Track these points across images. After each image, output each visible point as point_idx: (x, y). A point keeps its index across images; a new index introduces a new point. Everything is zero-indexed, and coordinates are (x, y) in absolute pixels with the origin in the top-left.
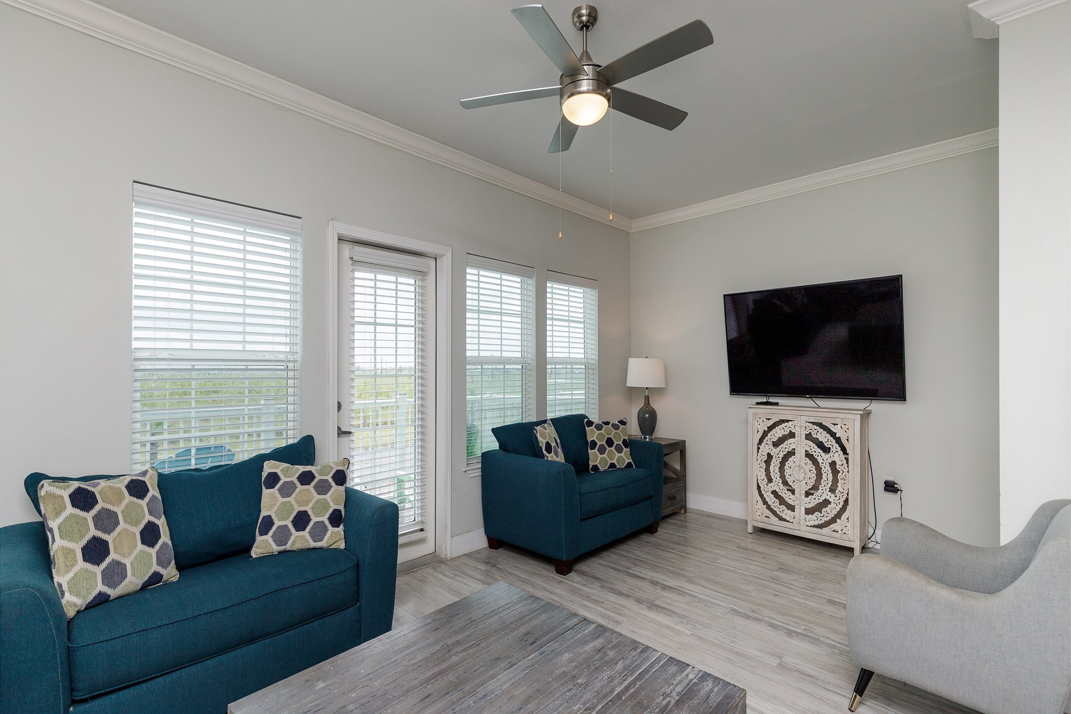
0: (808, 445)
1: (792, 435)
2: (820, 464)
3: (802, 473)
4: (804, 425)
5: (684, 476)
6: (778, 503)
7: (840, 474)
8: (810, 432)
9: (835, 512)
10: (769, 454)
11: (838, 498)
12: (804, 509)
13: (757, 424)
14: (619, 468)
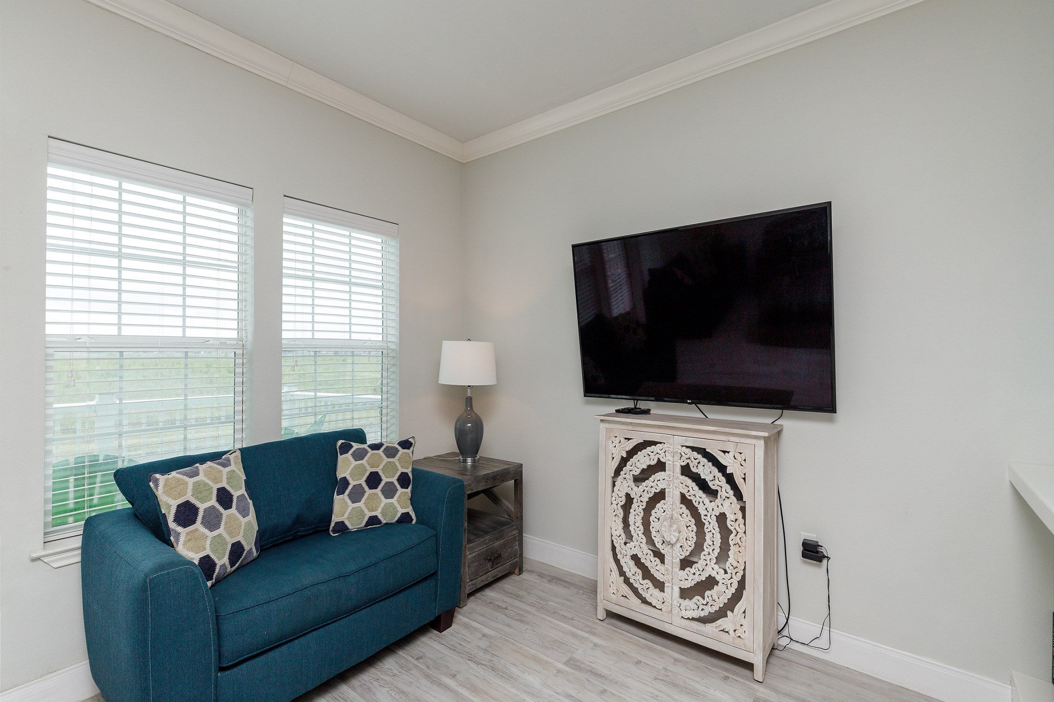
0: (684, 484)
1: (660, 466)
2: (702, 516)
3: (674, 531)
4: (679, 451)
5: (520, 518)
6: (641, 576)
7: (732, 536)
8: (688, 463)
9: (724, 600)
10: (628, 495)
11: (728, 576)
12: (678, 590)
13: (611, 446)
14: (386, 524)
